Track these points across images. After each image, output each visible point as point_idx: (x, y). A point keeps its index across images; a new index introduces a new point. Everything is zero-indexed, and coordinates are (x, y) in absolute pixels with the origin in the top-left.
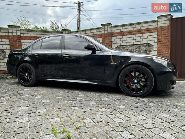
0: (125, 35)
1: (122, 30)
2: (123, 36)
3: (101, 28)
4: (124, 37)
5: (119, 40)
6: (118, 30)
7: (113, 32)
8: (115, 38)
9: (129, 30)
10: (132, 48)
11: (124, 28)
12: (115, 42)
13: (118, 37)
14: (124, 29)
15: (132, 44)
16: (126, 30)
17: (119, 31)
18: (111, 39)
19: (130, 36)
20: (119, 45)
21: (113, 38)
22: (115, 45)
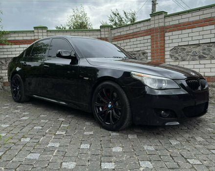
0: (185, 29)
1: (181, 21)
2: (181, 30)
3: (149, 20)
4: (184, 31)
5: (177, 37)
6: (175, 21)
7: (167, 24)
8: (170, 34)
9: (192, 19)
10: (197, 49)
11: (184, 16)
12: (171, 41)
13: (174, 33)
14: (185, 19)
15: (197, 42)
16: (187, 20)
17: (177, 22)
18: (164, 37)
19: (193, 29)
20: (176, 45)
21: (167, 34)
22: (171, 45)
